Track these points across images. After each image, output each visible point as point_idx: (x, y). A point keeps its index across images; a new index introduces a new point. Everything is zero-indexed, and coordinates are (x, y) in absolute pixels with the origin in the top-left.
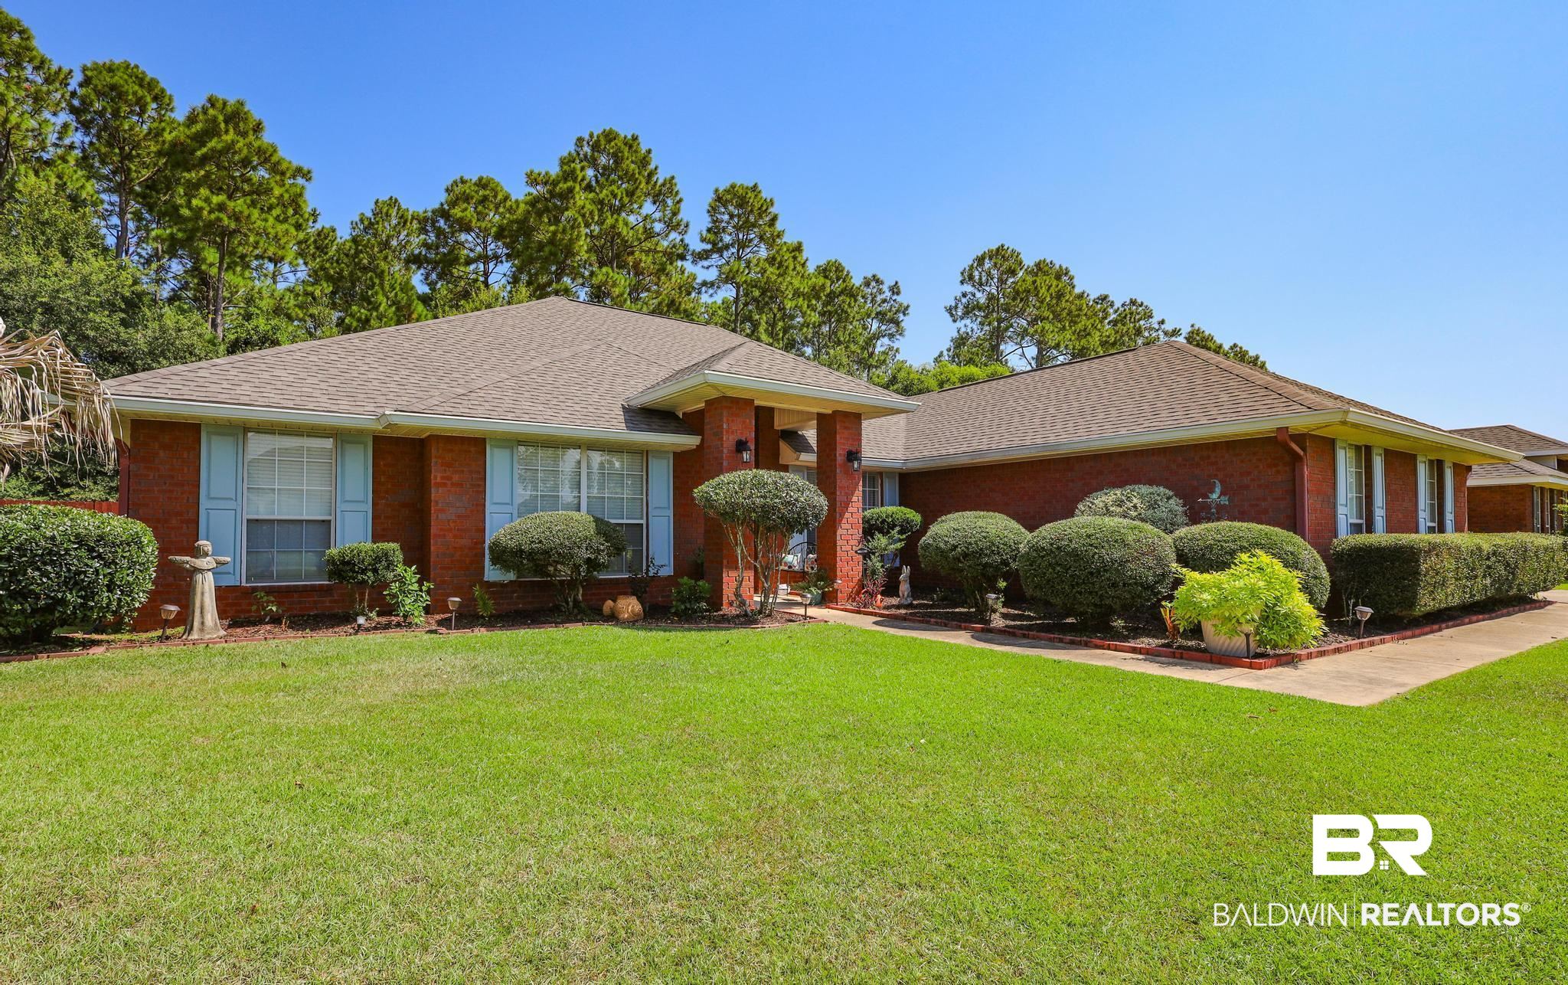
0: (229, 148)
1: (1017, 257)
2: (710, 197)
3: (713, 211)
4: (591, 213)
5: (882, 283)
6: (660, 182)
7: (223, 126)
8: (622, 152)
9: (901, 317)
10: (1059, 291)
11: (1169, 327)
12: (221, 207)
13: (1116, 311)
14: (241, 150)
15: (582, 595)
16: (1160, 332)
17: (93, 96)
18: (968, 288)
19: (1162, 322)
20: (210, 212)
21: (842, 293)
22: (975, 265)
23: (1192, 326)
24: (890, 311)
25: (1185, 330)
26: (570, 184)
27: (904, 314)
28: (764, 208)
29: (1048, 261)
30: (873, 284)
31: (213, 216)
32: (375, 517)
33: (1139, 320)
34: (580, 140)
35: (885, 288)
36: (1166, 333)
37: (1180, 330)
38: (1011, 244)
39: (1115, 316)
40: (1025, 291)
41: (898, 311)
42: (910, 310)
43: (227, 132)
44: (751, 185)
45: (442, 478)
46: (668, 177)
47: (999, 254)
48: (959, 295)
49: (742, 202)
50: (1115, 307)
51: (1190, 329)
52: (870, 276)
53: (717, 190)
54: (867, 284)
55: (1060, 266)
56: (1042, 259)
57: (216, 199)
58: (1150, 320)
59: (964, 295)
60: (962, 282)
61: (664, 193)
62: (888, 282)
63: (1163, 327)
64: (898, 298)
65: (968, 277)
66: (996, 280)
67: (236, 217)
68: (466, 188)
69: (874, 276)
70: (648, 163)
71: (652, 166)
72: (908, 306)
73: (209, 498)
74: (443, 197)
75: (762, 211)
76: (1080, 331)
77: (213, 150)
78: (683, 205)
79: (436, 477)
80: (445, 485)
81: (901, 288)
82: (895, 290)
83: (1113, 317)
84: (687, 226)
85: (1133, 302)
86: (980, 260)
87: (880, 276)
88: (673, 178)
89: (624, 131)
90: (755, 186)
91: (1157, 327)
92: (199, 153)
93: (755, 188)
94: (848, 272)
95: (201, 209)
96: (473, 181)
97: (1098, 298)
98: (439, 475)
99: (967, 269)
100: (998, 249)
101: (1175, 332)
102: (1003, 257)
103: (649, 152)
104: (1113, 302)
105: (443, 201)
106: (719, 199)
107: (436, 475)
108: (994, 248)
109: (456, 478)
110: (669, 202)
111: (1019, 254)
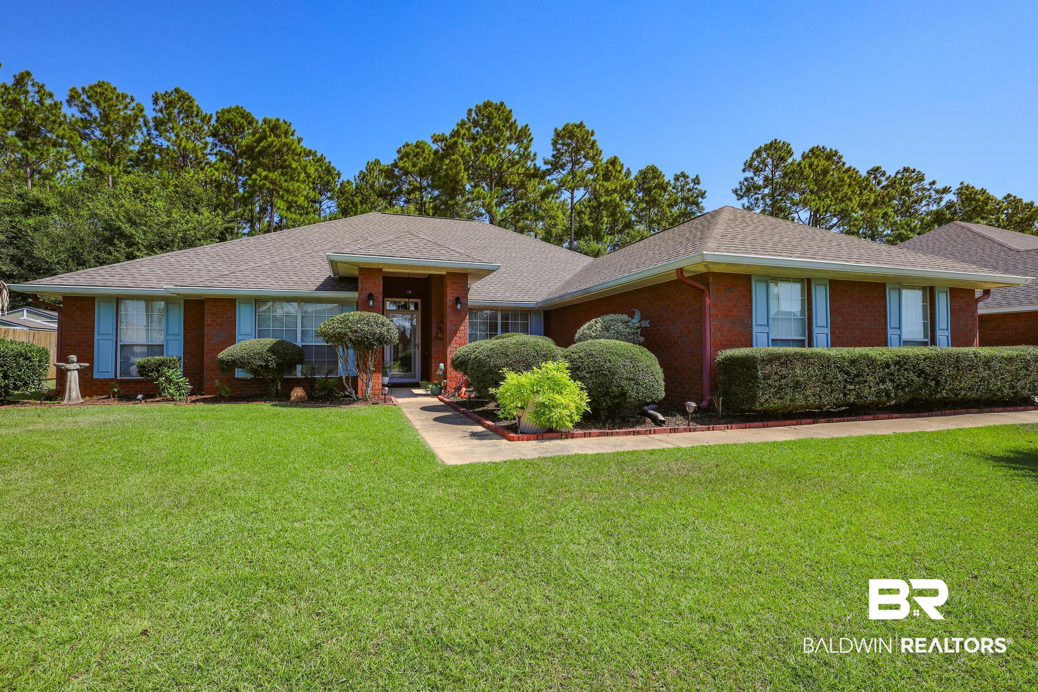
0: (271, 145)
1: (787, 147)
2: (552, 135)
3: (555, 143)
4: (469, 155)
5: (688, 177)
6: (519, 128)
7: (268, 133)
8: (492, 114)
9: (700, 200)
10: (824, 169)
11: (939, 186)
12: (266, 178)
13: (887, 179)
14: (276, 145)
15: (281, 386)
16: (931, 191)
17: (220, 127)
18: (749, 174)
19: (934, 183)
20: (260, 181)
21: (656, 187)
22: (755, 156)
23: (962, 183)
24: (692, 196)
25: (955, 186)
26: (455, 139)
27: (703, 198)
28: (585, 138)
29: (821, 147)
30: (681, 179)
31: (261, 183)
32: (186, 343)
33: (912, 183)
34: (470, 110)
35: (689, 180)
36: (937, 191)
37: (950, 188)
38: (782, 138)
39: (886, 183)
40: (791, 172)
41: (697, 196)
42: (706, 194)
43: (270, 137)
44: (578, 123)
45: (211, 321)
46: (524, 125)
47: (773, 147)
48: (742, 180)
49: (571, 135)
50: (887, 175)
51: (959, 186)
52: (679, 173)
53: (556, 130)
54: (677, 179)
55: (831, 149)
56: (816, 146)
57: (264, 173)
58: (922, 182)
59: (746, 180)
60: (744, 171)
61: (522, 136)
62: (692, 176)
63: (934, 187)
64: (699, 187)
65: (749, 166)
66: (770, 167)
67: (273, 182)
68: (408, 149)
69: (682, 173)
70: (510, 118)
71: (513, 120)
72: (705, 192)
73: (99, 334)
74: (396, 156)
75: (585, 140)
76: (842, 197)
77: (263, 147)
78: (533, 142)
79: (207, 321)
80: (212, 325)
81: (701, 180)
82: (697, 181)
83: (884, 183)
84: (535, 155)
85: (906, 170)
86: (758, 153)
87: (687, 173)
88: (527, 125)
89: (496, 101)
90: (581, 123)
91: (928, 187)
92: (257, 150)
93: (581, 125)
94: (661, 172)
95: (256, 179)
96: (414, 144)
97: (872, 170)
98: (209, 320)
99: (749, 160)
100: (771, 144)
101: (946, 190)
102: (776, 148)
103: (511, 111)
104: (884, 172)
105: (396, 158)
106: (558, 135)
107: (208, 319)
108: (768, 142)
109: (219, 321)
110: (525, 141)
111: (789, 145)
